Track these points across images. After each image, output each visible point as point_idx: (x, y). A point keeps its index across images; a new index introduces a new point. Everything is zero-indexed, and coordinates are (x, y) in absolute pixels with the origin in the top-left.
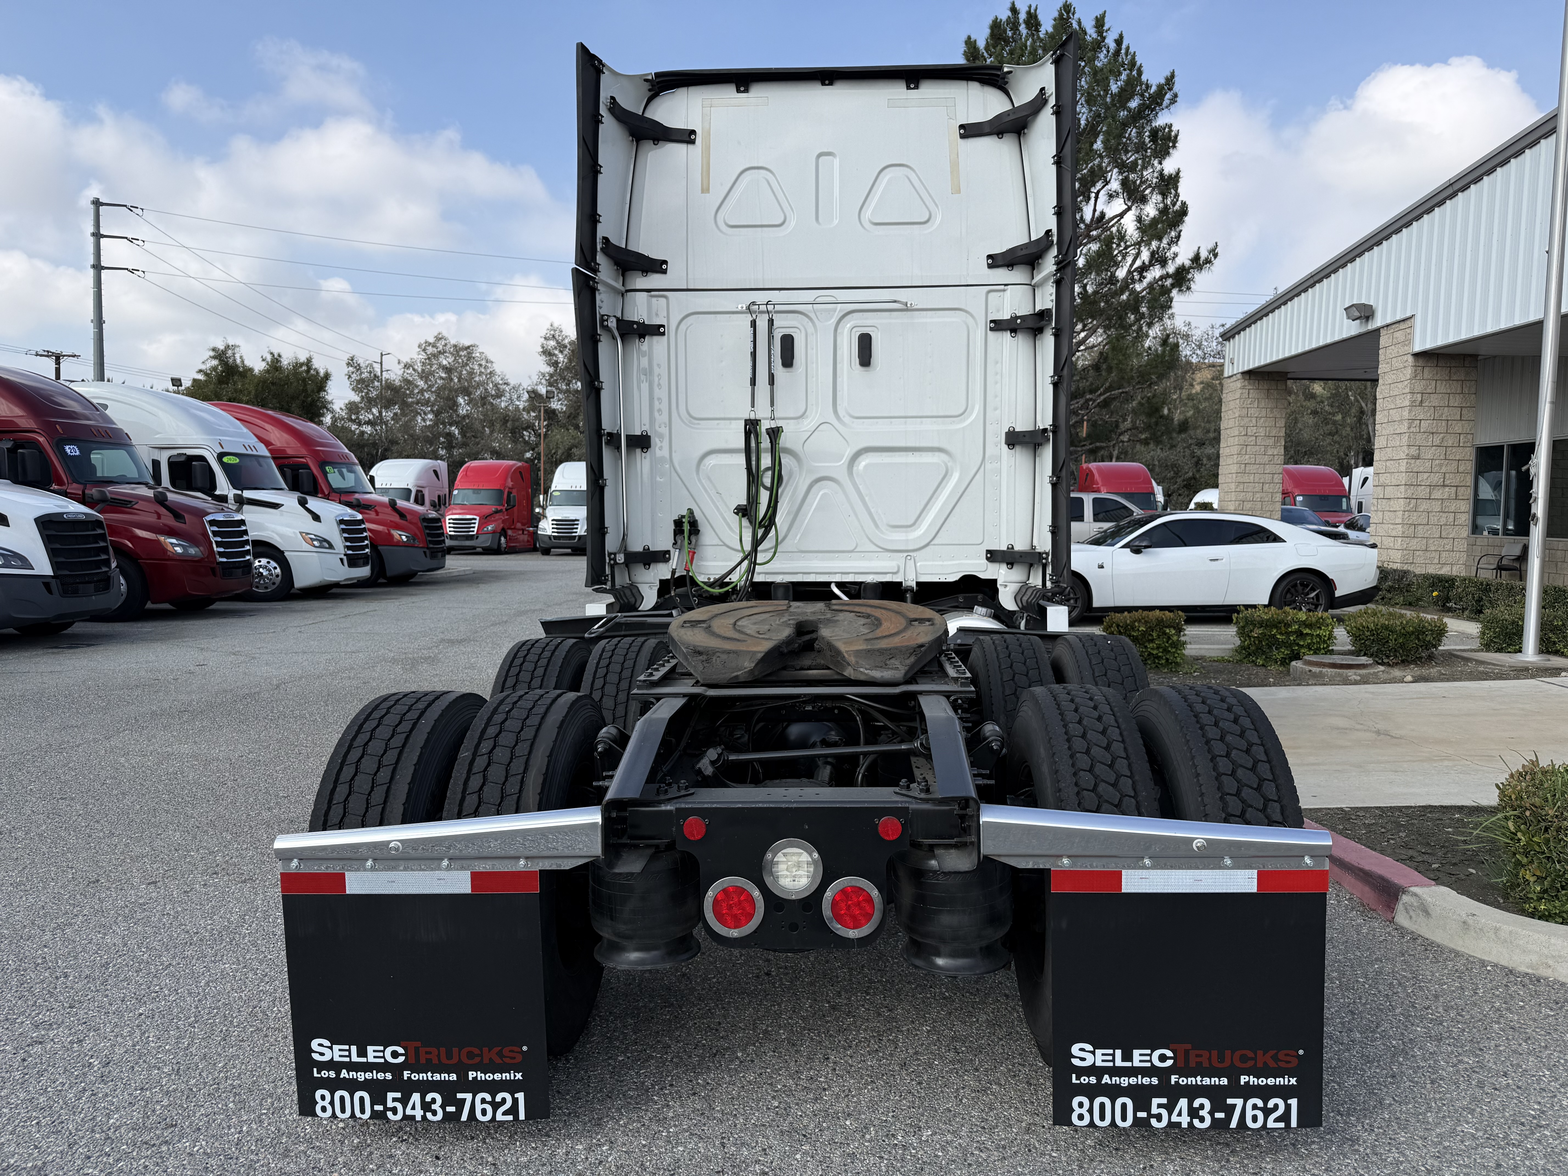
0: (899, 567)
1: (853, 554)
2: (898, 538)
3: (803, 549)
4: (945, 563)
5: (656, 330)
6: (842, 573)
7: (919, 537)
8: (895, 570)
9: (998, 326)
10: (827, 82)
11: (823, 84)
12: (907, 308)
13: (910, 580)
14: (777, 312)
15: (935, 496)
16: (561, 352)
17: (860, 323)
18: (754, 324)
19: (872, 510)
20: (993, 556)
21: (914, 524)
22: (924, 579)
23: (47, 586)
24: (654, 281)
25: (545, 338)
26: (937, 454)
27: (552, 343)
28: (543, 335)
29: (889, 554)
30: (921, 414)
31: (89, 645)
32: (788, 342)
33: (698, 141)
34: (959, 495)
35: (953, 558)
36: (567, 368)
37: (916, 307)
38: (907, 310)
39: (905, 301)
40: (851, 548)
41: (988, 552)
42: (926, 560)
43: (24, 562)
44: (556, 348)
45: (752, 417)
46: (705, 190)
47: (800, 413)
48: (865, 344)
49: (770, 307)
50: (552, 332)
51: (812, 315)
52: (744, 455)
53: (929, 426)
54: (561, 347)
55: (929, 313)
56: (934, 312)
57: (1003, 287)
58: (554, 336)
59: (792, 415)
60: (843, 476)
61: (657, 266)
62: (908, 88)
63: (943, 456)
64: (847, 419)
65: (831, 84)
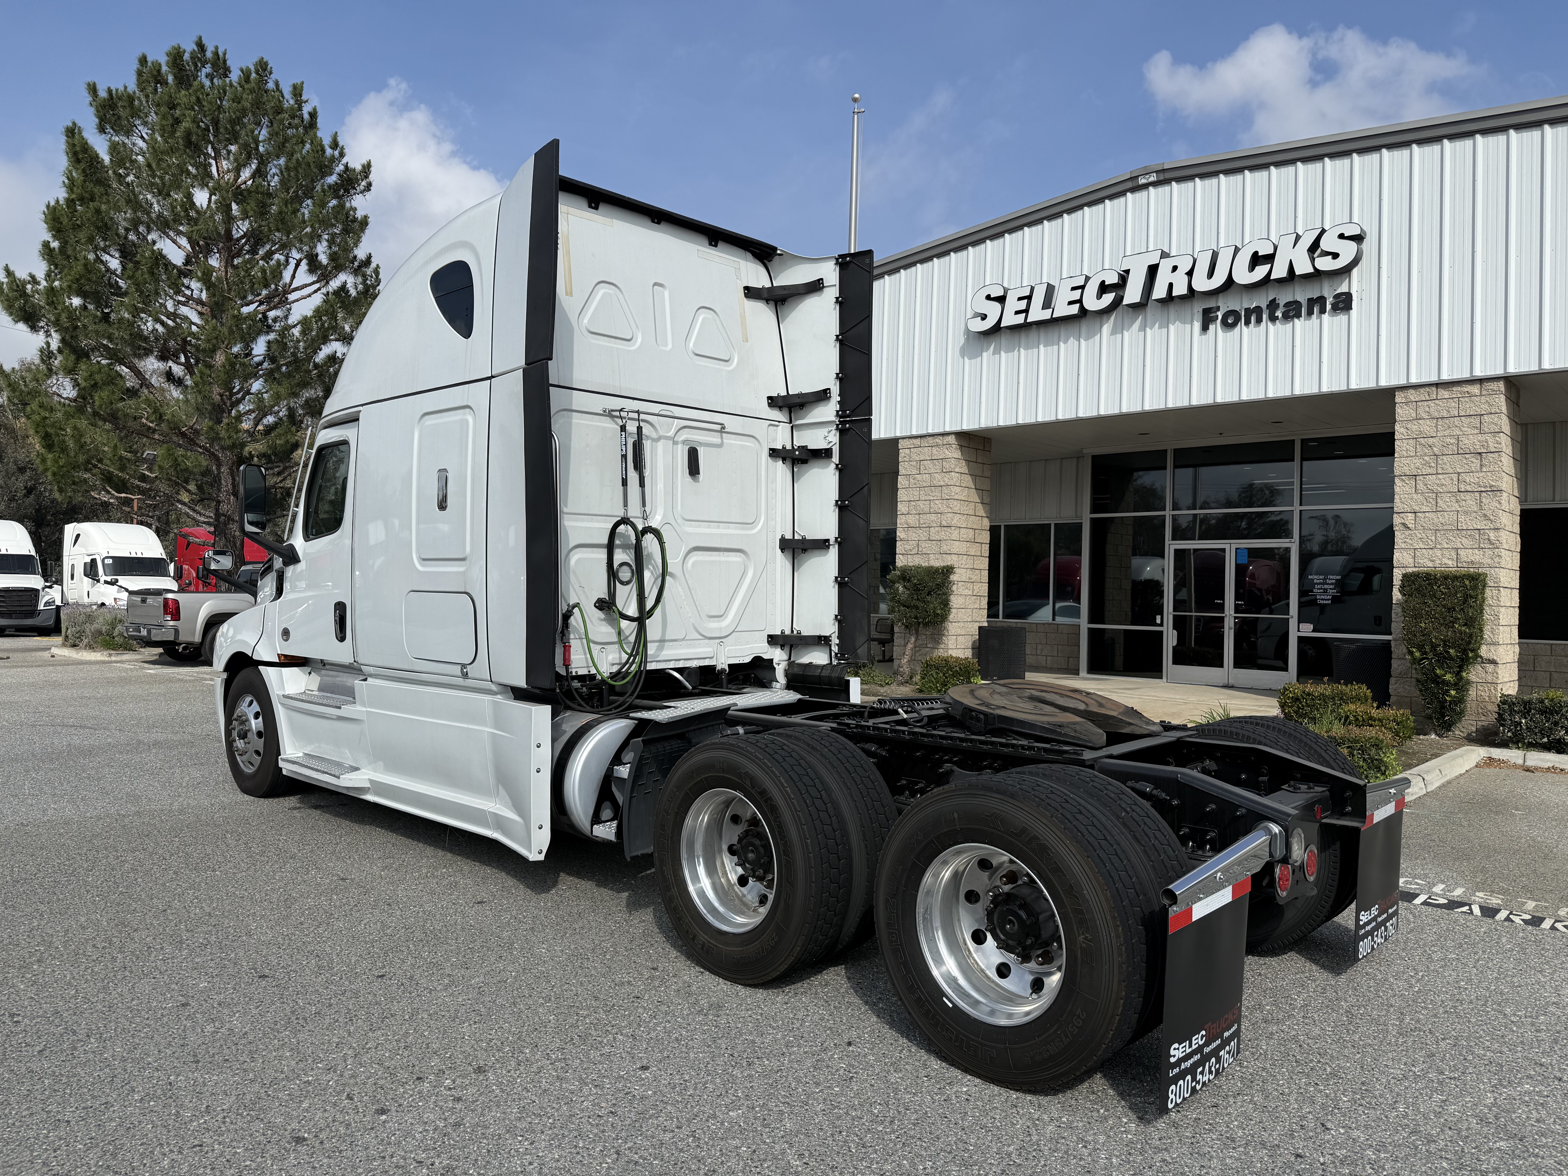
0: (714, 652)
1: (683, 642)
2: (714, 627)
4: (743, 647)
6: (676, 660)
7: (728, 626)
8: (713, 655)
9: (774, 453)
10: (656, 221)
11: (653, 222)
13: (722, 662)
14: (629, 419)
15: (737, 590)
17: (689, 437)
18: (624, 428)
19: (697, 602)
20: (773, 640)
21: (724, 614)
22: (732, 661)
26: (738, 554)
29: (707, 641)
30: (729, 520)
34: (752, 591)
35: (748, 643)
37: (725, 430)
38: (720, 431)
39: (722, 424)
40: (683, 637)
41: (769, 636)
42: (733, 645)
45: (625, 515)
46: (569, 292)
48: (693, 456)
49: (623, 414)
51: (657, 426)
52: (606, 550)
53: (733, 530)
55: (734, 436)
56: (739, 437)
57: (777, 423)
60: (679, 572)
62: (710, 244)
63: (742, 556)
64: (680, 521)
65: (659, 223)
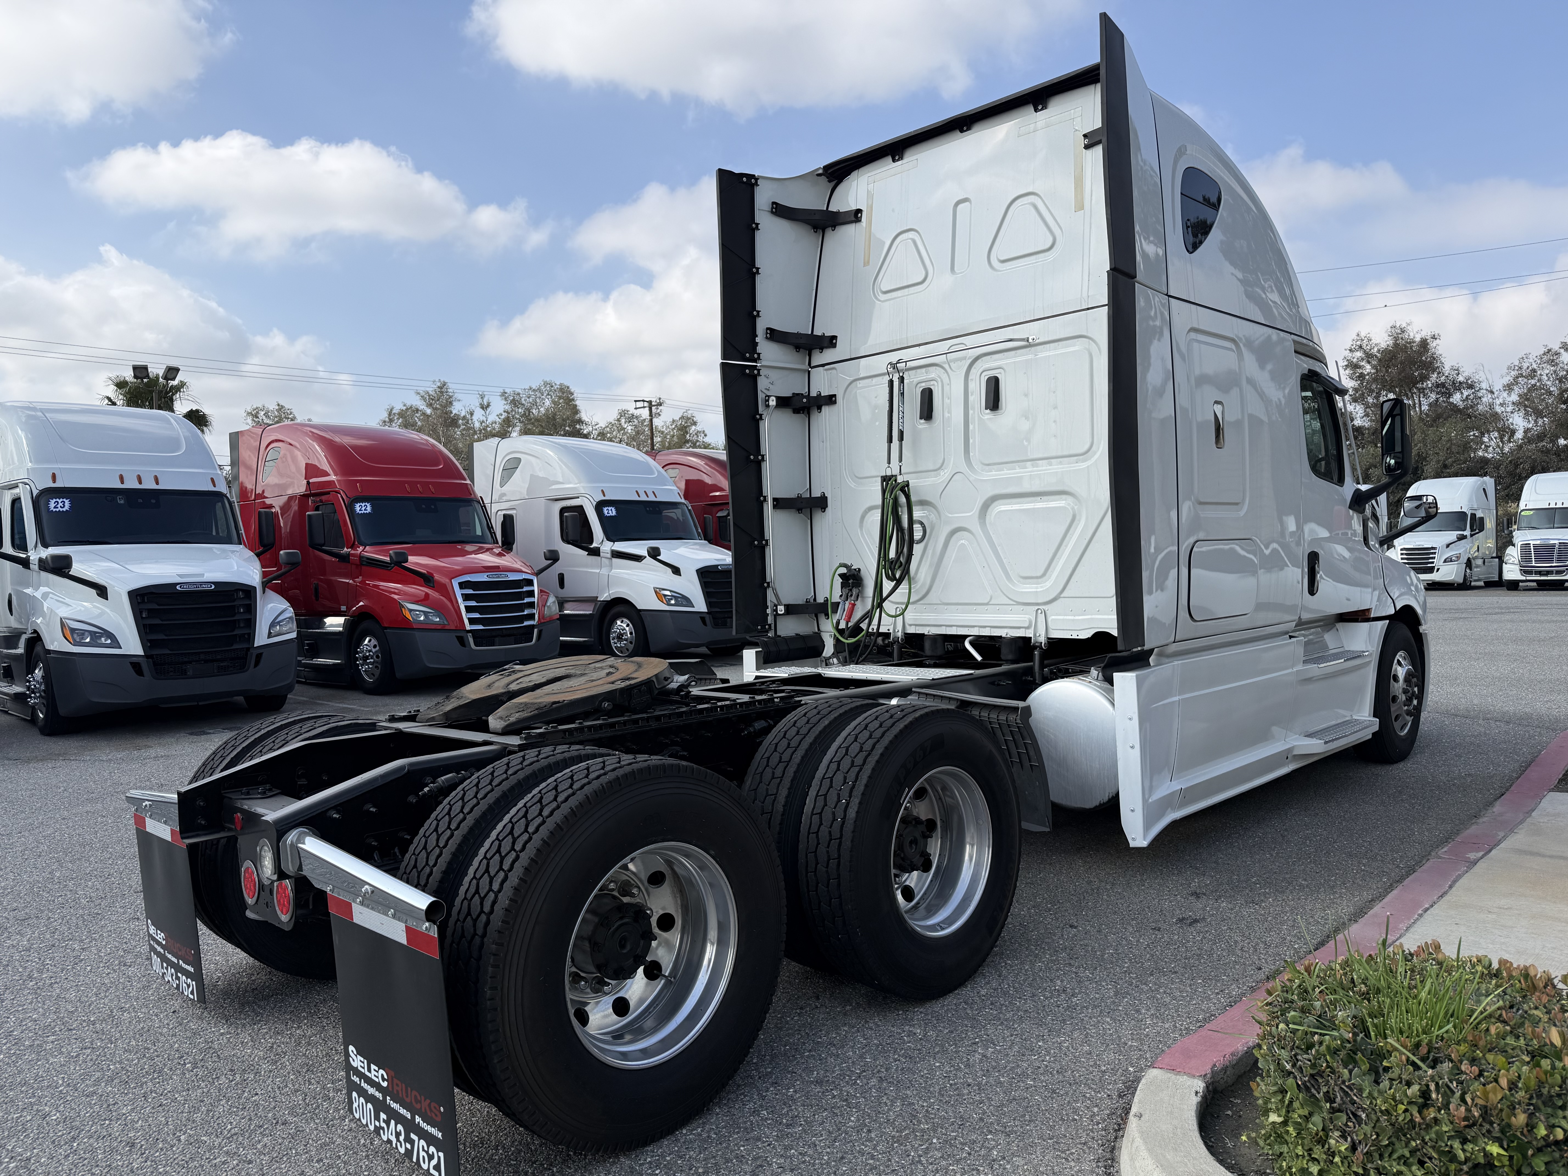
0: (1030, 622)
1: (986, 607)
2: (1029, 590)
3: (945, 601)
4: (1077, 618)
5: (831, 400)
7: (1048, 589)
8: (1026, 625)
10: (965, 128)
11: (962, 131)
12: (1028, 344)
13: (1040, 636)
15: (1064, 544)
16: (1369, 362)
17: (987, 366)
18: (891, 383)
19: (1004, 561)
21: (1044, 574)
22: (1056, 635)
23: (703, 619)
24: (829, 355)
25: (1351, 350)
26: (1064, 497)
27: (1359, 354)
28: (1348, 347)
29: (1022, 607)
30: (1046, 455)
31: (731, 665)
32: (927, 397)
33: (864, 219)
34: (1086, 541)
35: (1084, 612)
36: (1375, 380)
37: (1038, 341)
38: (1030, 346)
39: (1025, 337)
40: (986, 602)
42: (1057, 615)
43: (687, 601)
44: (1363, 359)
45: (889, 473)
46: (866, 263)
47: (939, 465)
48: (993, 388)
49: (901, 366)
50: (1359, 343)
51: (946, 366)
53: (1054, 467)
54: (1369, 356)
55: (1052, 345)
56: (1056, 344)
58: (1361, 347)
59: (931, 468)
60: (976, 527)
61: (831, 342)
62: (1036, 110)
63: (1070, 499)
64: (978, 467)
65: (969, 129)
